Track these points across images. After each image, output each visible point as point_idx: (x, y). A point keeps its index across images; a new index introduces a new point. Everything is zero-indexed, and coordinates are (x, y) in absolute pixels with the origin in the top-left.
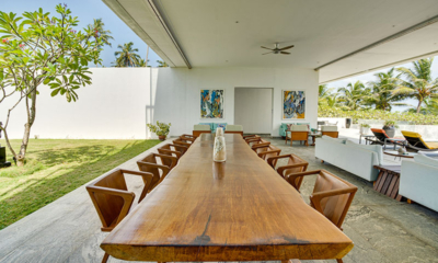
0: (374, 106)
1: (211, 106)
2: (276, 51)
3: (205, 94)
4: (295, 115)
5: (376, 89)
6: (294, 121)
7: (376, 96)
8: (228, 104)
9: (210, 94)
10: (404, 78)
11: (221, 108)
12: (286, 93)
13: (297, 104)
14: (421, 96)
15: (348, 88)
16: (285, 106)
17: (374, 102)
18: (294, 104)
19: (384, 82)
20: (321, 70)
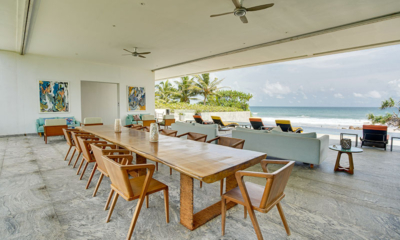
0: (179, 100)
1: (54, 99)
2: (135, 54)
3: (45, 85)
4: (138, 107)
5: (180, 87)
6: (137, 112)
7: (180, 93)
8: (73, 97)
9: (52, 86)
10: (196, 80)
11: (66, 101)
12: (130, 89)
13: (139, 98)
14: (206, 93)
15: (161, 86)
16: (130, 100)
17: (179, 97)
18: (137, 98)
19: (185, 83)
20: (156, 72)
